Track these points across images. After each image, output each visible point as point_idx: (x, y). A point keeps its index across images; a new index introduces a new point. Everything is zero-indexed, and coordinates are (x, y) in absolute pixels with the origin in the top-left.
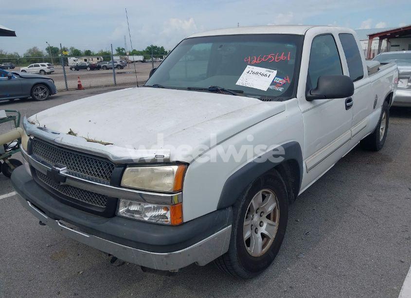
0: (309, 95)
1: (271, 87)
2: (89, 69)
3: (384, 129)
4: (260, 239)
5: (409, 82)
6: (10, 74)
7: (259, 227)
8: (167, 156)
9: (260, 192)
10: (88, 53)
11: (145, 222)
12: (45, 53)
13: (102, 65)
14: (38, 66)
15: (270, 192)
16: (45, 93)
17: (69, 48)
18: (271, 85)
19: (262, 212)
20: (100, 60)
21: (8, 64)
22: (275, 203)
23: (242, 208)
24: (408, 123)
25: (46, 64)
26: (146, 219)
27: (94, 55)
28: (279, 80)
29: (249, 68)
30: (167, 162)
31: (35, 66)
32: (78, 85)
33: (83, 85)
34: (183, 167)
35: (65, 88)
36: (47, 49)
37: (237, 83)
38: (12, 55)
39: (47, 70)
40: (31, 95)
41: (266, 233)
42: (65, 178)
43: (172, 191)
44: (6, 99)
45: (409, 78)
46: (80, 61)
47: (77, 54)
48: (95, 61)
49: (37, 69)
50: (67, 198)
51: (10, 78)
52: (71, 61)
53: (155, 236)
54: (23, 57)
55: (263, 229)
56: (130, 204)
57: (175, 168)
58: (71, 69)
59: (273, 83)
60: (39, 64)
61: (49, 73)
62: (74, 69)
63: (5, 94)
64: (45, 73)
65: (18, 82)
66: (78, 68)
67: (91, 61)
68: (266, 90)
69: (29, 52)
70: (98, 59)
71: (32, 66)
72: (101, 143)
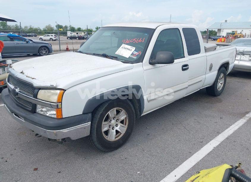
0: (151, 61)
1: (131, 56)
2: (77, 39)
3: (223, 84)
4: (115, 133)
5: (250, 57)
6: (27, 40)
7: (115, 127)
8: (55, 86)
9: (115, 109)
10: (79, 30)
11: (47, 116)
12: (55, 28)
13: (85, 37)
14: (49, 36)
15: (122, 109)
16: (46, 52)
17: (68, 26)
18: (131, 55)
19: (117, 119)
20: (85, 34)
21: (33, 34)
22: (126, 116)
23: (101, 115)
24: (247, 82)
25: (53, 35)
26: (48, 115)
27: (83, 31)
28: (136, 53)
29: (123, 45)
30: (56, 89)
31: (48, 36)
32: (67, 48)
33: (69, 49)
34: (62, 91)
35: (59, 49)
36: (56, 26)
37: (116, 53)
38: (36, 28)
39: (54, 39)
40: (39, 53)
41: (119, 130)
42: (17, 93)
43: (56, 102)
44: (25, 54)
45: (250, 54)
46: (74, 34)
47: (73, 30)
48: (82, 34)
49: (48, 38)
50: (20, 103)
51: (27, 42)
52: (69, 34)
53: (51, 123)
54: (43, 30)
55: (117, 128)
56: (43, 108)
57: (58, 91)
58: (67, 38)
59: (132, 54)
60: (50, 35)
61: (55, 40)
62: (69, 38)
63: (24, 51)
64: (53, 40)
65: (32, 45)
66: (71, 38)
67: (80, 34)
68: (128, 57)
69: (46, 28)
70: (84, 33)
71: (46, 36)
72: (31, 78)
